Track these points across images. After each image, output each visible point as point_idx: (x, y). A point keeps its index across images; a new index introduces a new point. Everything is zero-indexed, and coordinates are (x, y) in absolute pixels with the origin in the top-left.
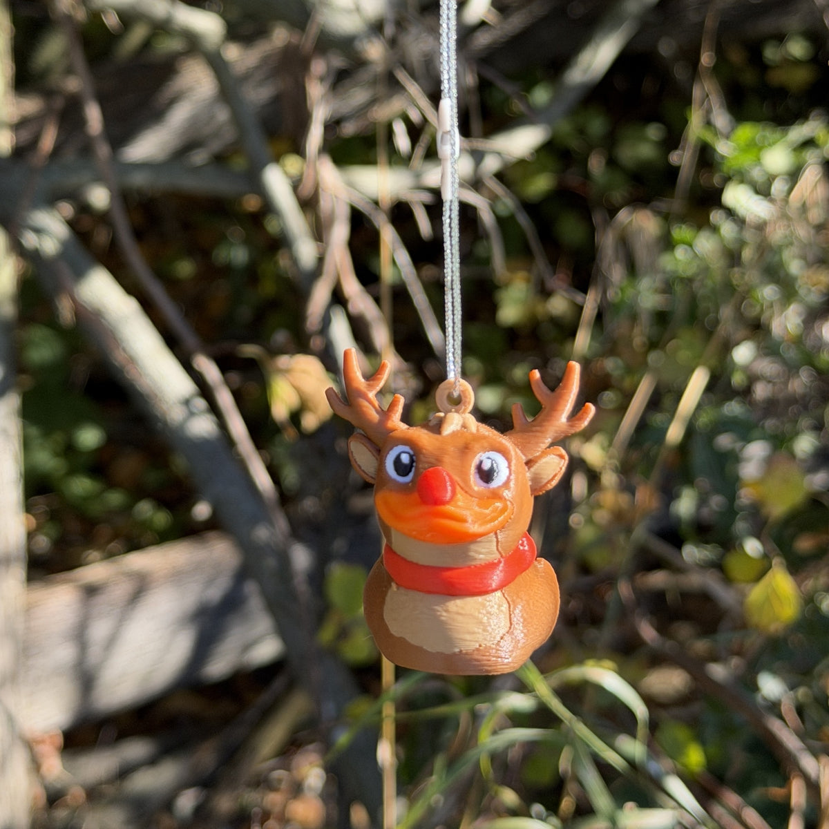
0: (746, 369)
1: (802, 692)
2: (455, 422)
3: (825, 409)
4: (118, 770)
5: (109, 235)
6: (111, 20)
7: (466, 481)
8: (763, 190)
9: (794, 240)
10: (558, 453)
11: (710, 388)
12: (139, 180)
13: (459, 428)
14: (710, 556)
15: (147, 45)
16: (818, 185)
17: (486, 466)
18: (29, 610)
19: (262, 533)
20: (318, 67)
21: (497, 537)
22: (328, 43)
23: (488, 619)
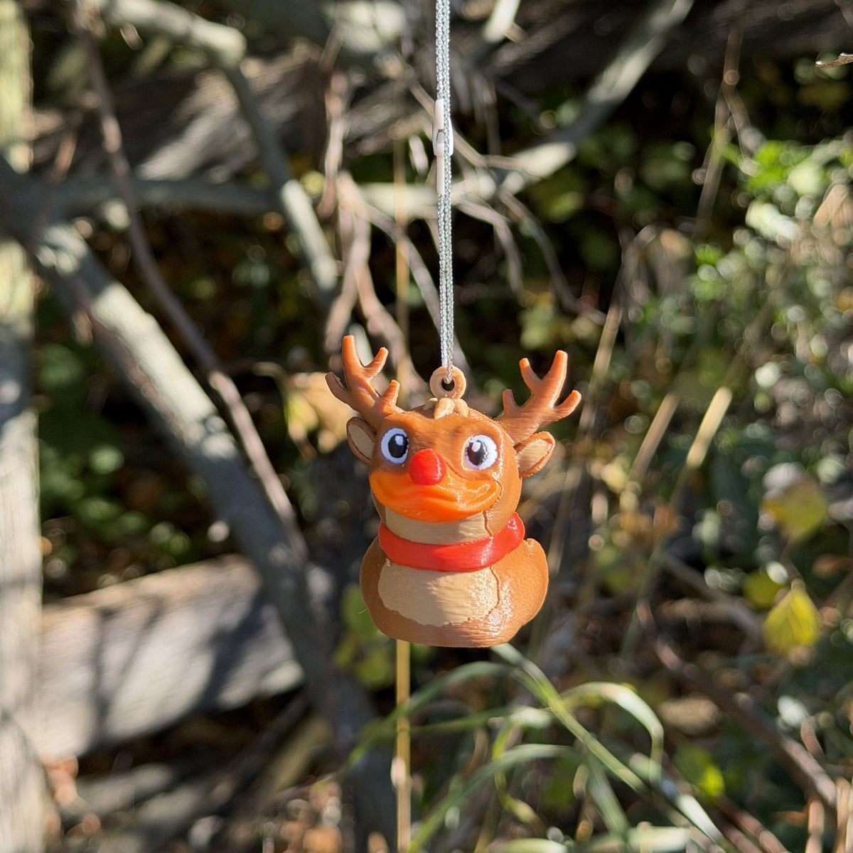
0: (769, 391)
1: (823, 717)
2: (448, 406)
3: (849, 431)
4: (133, 797)
5: (128, 254)
6: (130, 36)
7: (457, 464)
8: (787, 210)
9: (819, 261)
10: (546, 438)
11: (731, 411)
12: (157, 197)
13: (451, 412)
14: (733, 581)
15: (167, 60)
16: (844, 206)
17: (476, 448)
18: (43, 633)
19: (279, 555)
20: (340, 84)
21: (485, 517)
22: (348, 60)
23: (477, 594)
